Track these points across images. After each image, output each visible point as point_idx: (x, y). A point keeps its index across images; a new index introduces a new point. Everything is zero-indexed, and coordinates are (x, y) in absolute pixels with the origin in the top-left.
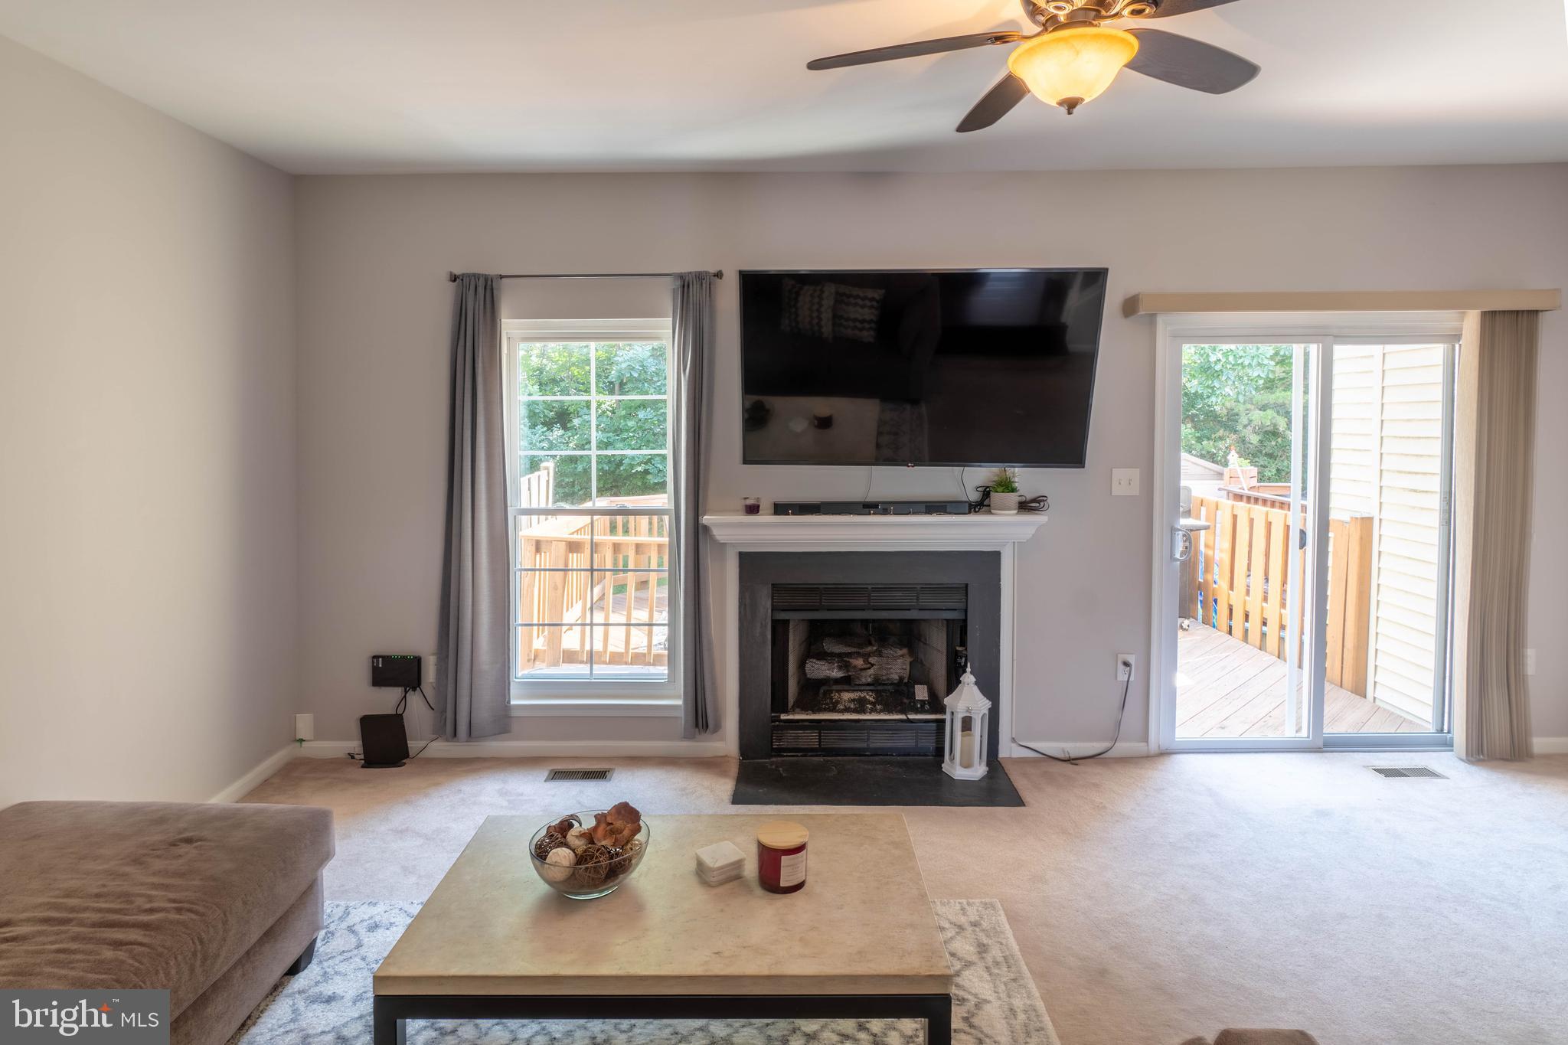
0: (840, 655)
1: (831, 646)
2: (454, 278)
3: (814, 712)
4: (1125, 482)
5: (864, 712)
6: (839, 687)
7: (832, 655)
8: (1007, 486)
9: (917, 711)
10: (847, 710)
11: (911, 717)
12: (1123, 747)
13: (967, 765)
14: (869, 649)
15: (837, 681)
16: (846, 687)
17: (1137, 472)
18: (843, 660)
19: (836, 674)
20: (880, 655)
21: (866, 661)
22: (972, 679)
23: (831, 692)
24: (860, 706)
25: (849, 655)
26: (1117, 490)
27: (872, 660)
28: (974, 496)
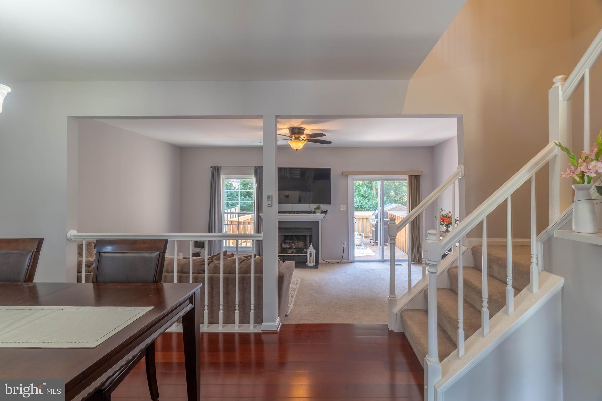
0: (289, 243)
1: (288, 241)
2: (212, 167)
3: (283, 254)
4: (343, 208)
5: (293, 254)
6: (289, 249)
7: (288, 243)
8: (319, 208)
9: (303, 254)
10: (290, 253)
11: (302, 255)
12: (343, 261)
13: (310, 262)
14: (295, 242)
15: (288, 248)
16: (290, 249)
17: (345, 206)
18: (290, 244)
19: (288, 246)
20: (297, 243)
21: (295, 244)
22: (312, 246)
23: (287, 250)
24: (292, 253)
25: (291, 243)
26: (342, 210)
27: (296, 244)
28: (313, 211)
